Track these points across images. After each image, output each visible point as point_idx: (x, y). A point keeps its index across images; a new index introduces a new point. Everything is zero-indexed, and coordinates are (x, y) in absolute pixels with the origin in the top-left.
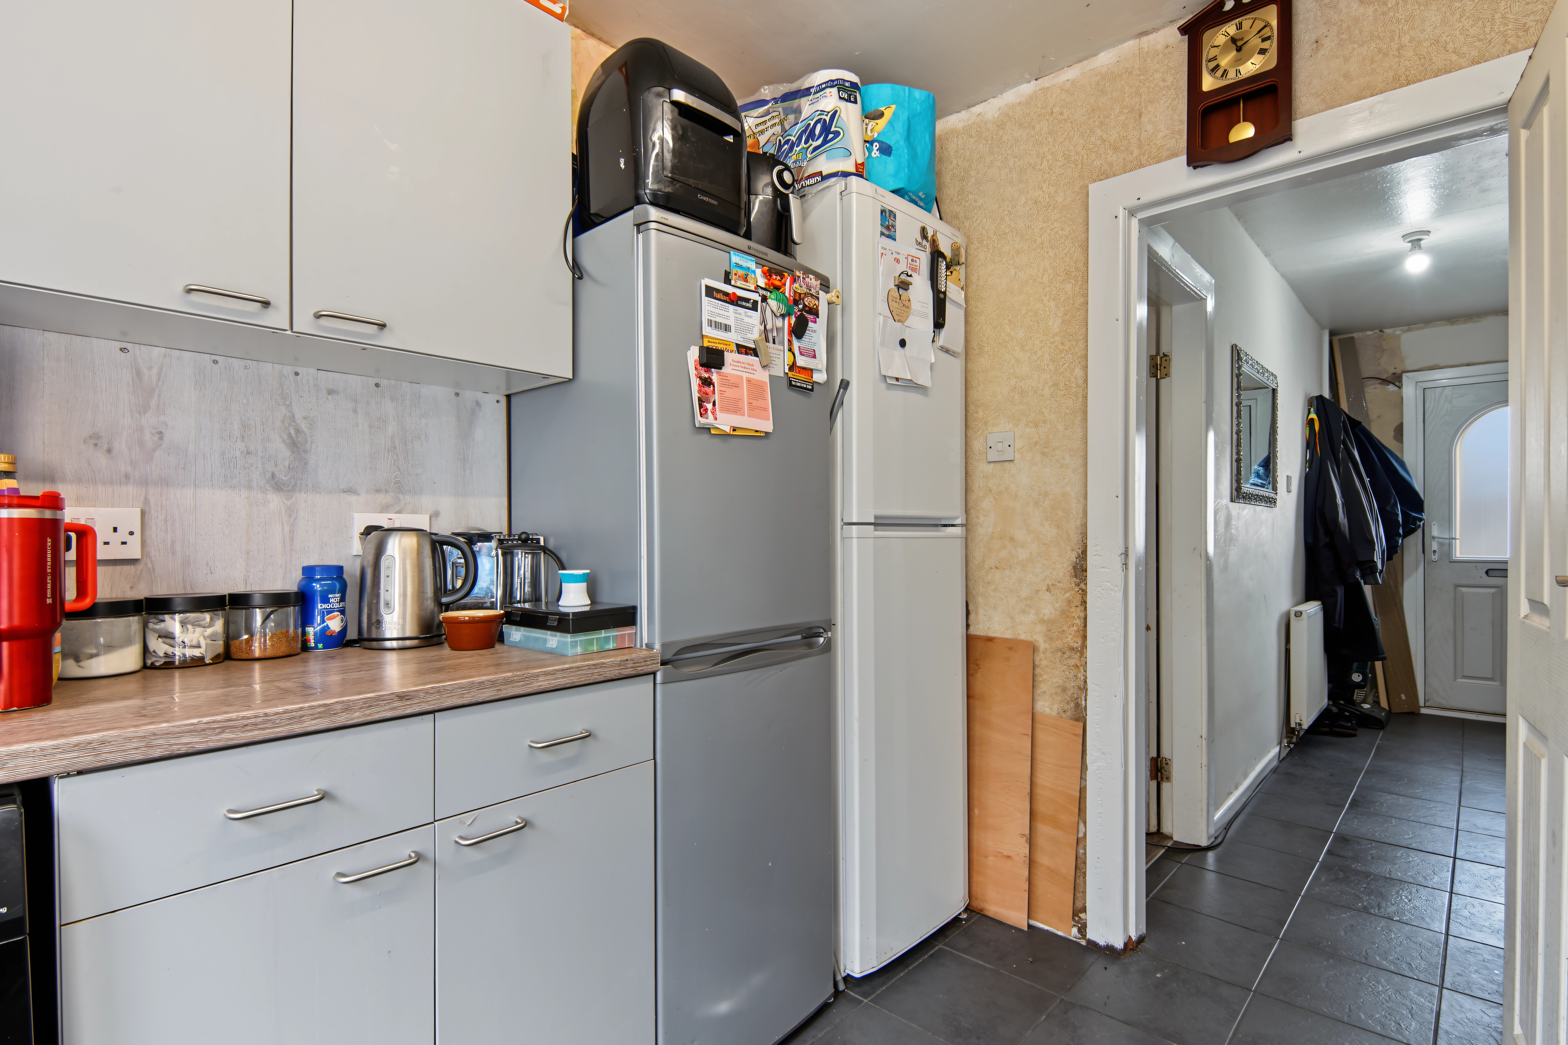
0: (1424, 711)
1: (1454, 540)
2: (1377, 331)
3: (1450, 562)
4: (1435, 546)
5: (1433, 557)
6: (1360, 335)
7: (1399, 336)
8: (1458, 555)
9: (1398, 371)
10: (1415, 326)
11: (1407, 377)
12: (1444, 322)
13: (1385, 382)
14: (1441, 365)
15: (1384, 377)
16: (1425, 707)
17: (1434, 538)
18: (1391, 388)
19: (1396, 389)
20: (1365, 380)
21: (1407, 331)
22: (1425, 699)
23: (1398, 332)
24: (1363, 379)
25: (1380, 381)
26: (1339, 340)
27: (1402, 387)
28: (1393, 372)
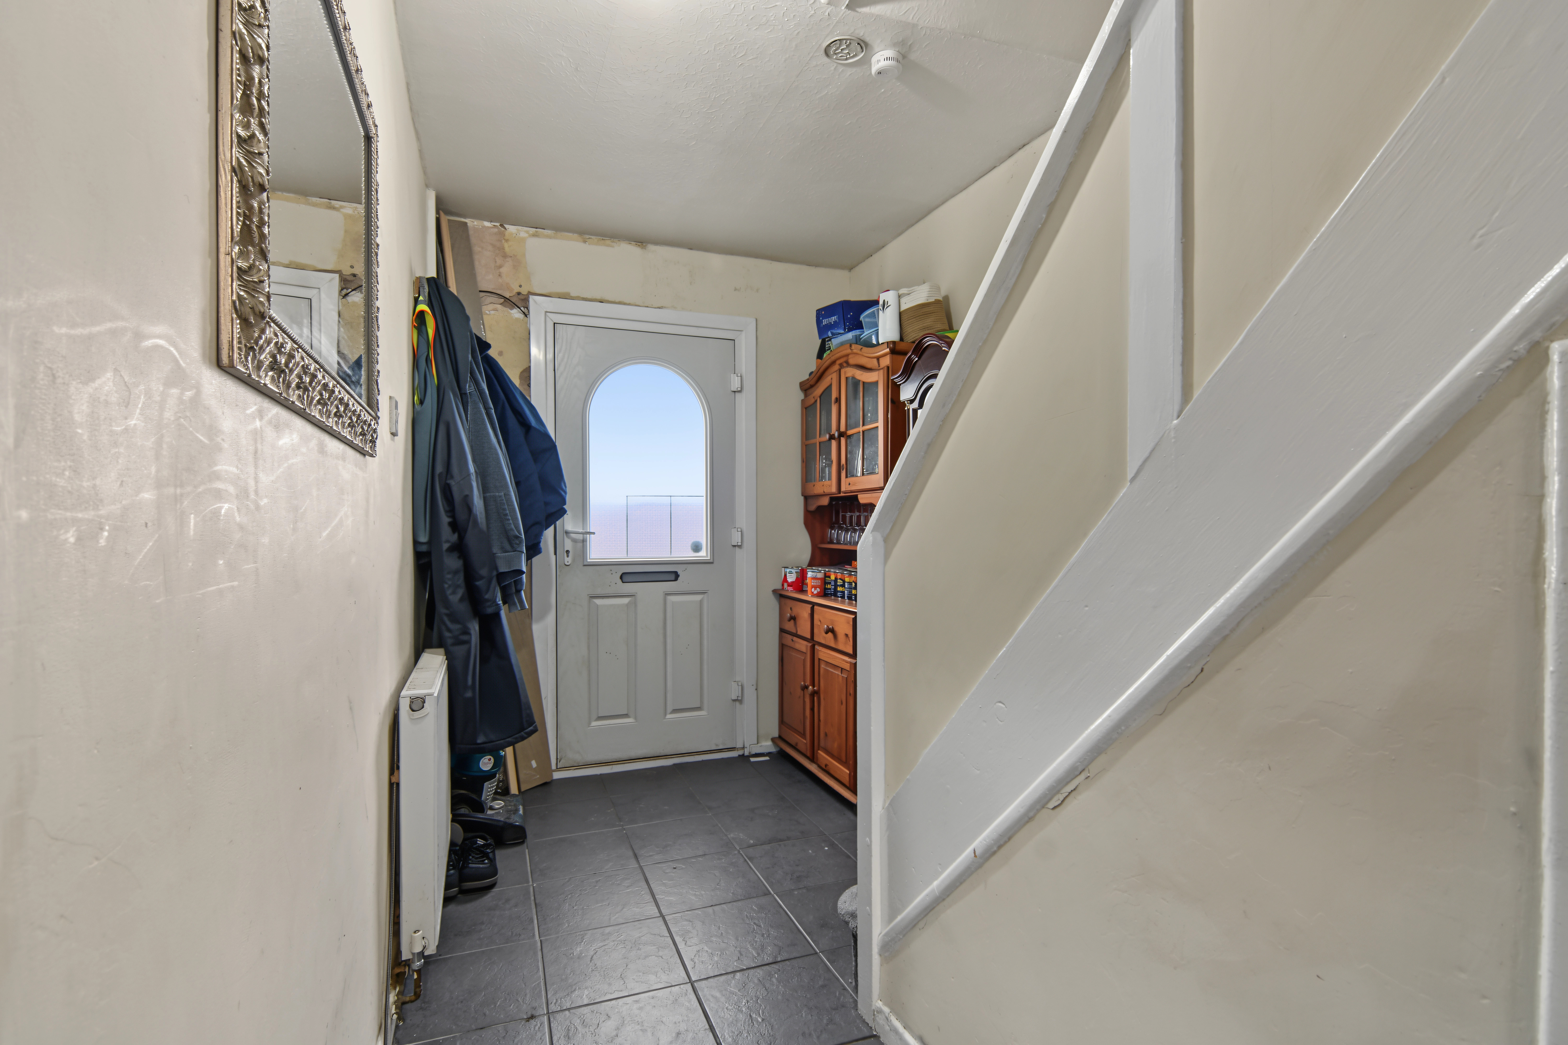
0: (557, 775)
1: (588, 535)
2: (498, 224)
3: (584, 565)
4: (568, 545)
5: (567, 559)
6: (476, 223)
7: (523, 240)
8: (592, 556)
9: (524, 291)
10: (543, 230)
11: (535, 302)
12: (576, 235)
13: (509, 302)
14: (573, 294)
15: (507, 295)
16: (558, 769)
17: (567, 533)
18: (516, 313)
19: (522, 316)
20: (482, 294)
21: (535, 235)
22: (557, 759)
23: (523, 234)
24: (480, 291)
25: (502, 300)
26: (448, 220)
27: (529, 314)
28: (518, 291)
